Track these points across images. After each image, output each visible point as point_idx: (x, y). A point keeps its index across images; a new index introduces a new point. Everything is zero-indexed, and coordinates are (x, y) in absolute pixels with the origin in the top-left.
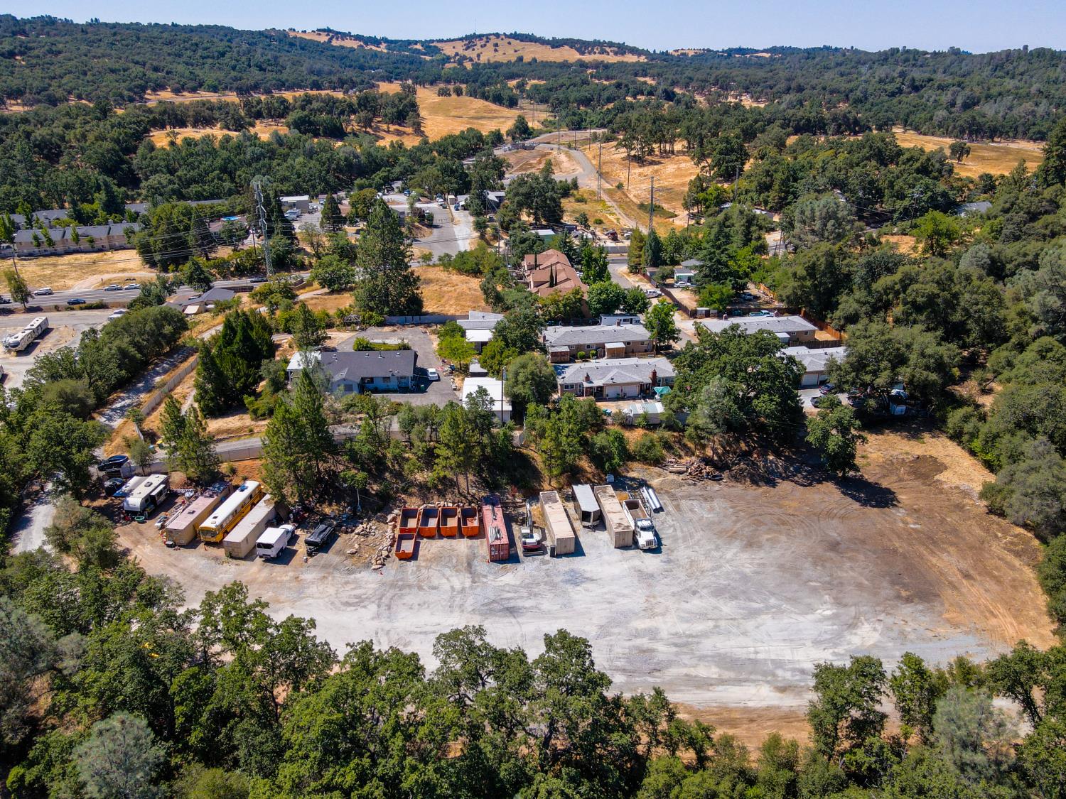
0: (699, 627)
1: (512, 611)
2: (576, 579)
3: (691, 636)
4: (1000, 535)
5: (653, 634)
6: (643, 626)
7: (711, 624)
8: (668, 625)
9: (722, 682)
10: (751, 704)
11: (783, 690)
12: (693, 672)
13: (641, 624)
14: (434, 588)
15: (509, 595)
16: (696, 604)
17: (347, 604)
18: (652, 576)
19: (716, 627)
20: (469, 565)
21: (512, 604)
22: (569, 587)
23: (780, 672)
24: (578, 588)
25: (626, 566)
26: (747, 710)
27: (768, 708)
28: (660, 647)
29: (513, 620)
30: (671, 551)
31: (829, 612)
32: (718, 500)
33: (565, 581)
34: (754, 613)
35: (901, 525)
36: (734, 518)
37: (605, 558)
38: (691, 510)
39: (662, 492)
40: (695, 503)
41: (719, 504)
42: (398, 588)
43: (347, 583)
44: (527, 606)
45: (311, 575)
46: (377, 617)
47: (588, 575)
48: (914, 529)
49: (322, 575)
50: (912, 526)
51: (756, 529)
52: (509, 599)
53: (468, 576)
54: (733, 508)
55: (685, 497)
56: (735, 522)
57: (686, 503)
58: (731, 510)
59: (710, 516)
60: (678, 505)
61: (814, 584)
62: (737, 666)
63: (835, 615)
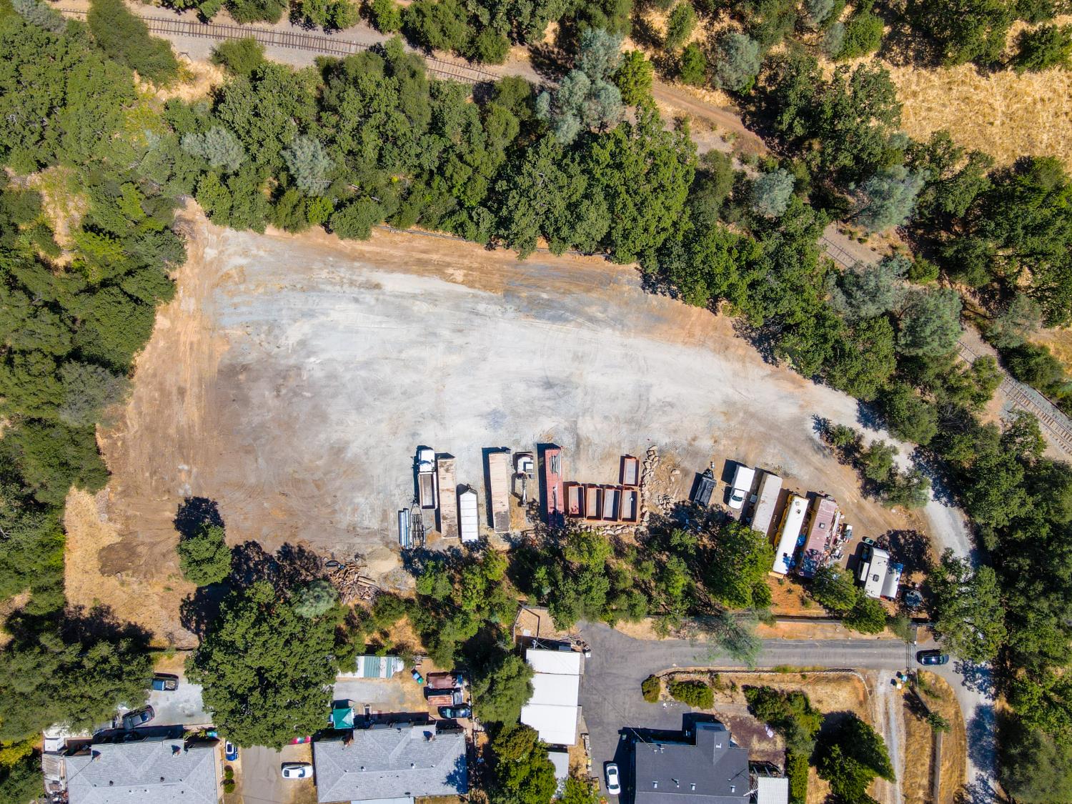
0: (413, 352)
1: (548, 385)
2: (495, 419)
3: (422, 343)
4: (119, 444)
5: (451, 348)
6: (454, 357)
7: (403, 355)
8: (435, 356)
9: (414, 297)
10: (401, 276)
11: (377, 286)
12: (432, 309)
13: (455, 359)
14: (606, 417)
15: (548, 403)
16: (406, 379)
17: (671, 405)
18: (433, 417)
19: (400, 352)
20: (578, 446)
21: (549, 393)
22: (501, 409)
23: (373, 302)
24: (494, 406)
25: (451, 431)
26: (406, 271)
27: (393, 271)
28: (446, 333)
29: (549, 374)
30: (408, 449)
31: (312, 359)
32: (343, 525)
33: (503, 416)
34: (367, 364)
35: (195, 470)
36: (338, 494)
37: (465, 444)
38: (373, 511)
39: (392, 546)
40: (366, 523)
41: (345, 520)
42: (635, 422)
43: (675, 431)
44: (536, 389)
45: (705, 443)
46: (649, 387)
47: (484, 422)
48: (187, 463)
49: (696, 443)
50: (186, 467)
51: (325, 474)
52: (549, 399)
53: (580, 432)
54: (334, 512)
55: (372, 533)
56: (340, 488)
57: (375, 524)
58: (337, 507)
59: (360, 499)
60: (382, 521)
61: (308, 394)
62: (399, 310)
63: (309, 357)
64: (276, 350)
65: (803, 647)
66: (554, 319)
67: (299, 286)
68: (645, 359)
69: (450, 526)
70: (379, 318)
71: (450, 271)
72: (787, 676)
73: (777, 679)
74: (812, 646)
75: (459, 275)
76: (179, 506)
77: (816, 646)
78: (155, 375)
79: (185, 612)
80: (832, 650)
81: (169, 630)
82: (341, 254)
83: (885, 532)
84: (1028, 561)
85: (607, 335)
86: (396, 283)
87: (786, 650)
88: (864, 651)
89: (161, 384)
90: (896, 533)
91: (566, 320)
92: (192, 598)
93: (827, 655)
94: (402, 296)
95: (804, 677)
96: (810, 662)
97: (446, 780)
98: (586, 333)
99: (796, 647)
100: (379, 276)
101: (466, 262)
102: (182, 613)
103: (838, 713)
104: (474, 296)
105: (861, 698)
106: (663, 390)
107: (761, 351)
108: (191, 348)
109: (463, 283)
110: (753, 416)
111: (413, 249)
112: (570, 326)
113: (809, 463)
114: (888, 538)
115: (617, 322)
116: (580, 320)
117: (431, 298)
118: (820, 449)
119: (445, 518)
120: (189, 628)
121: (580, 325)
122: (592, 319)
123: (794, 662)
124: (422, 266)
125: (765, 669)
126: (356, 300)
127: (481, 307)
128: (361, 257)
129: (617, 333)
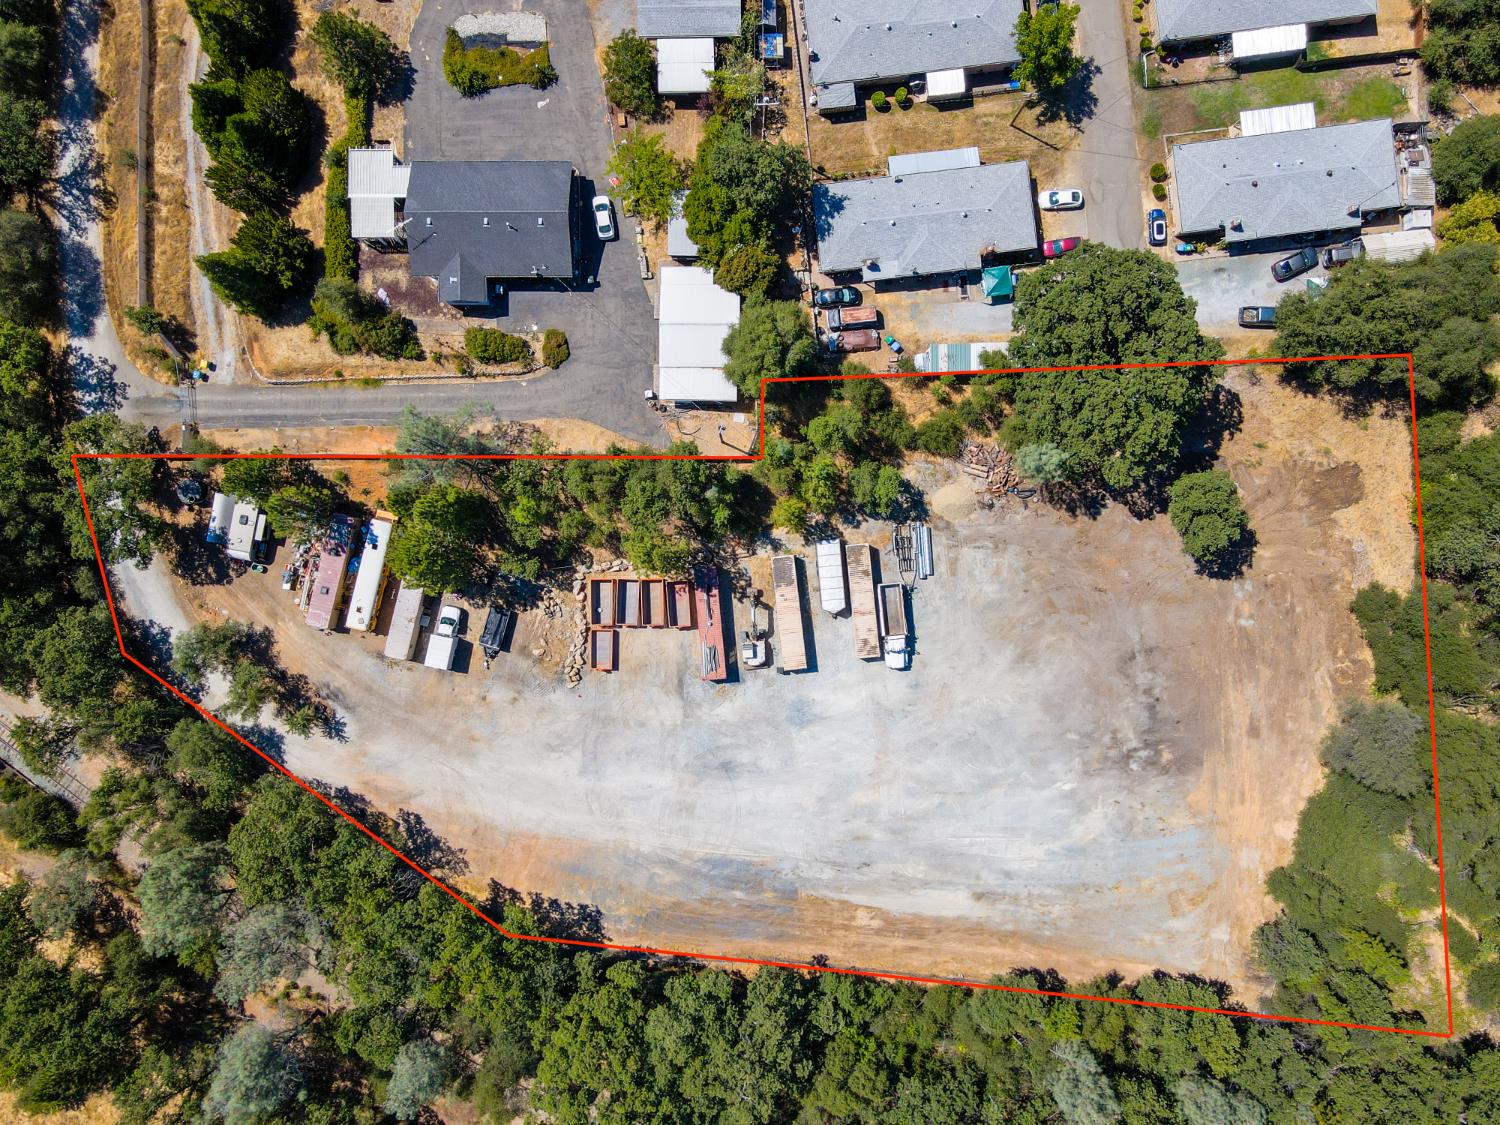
0: (923, 804)
1: (728, 768)
2: (802, 715)
3: (910, 818)
4: (1341, 652)
5: (870, 812)
6: (864, 800)
7: (937, 799)
8: (891, 800)
9: (925, 884)
10: (944, 913)
11: (979, 897)
12: (899, 868)
13: (861, 797)
14: (642, 725)
15: (726, 741)
16: (932, 764)
17: (550, 748)
18: (890, 713)
19: (941, 804)
20: (681, 683)
21: (726, 756)
22: (793, 730)
23: (984, 874)
24: (804, 732)
25: (864, 694)
26: (937, 920)
27: (958, 918)
28: (877, 834)
29: (728, 784)
30: (924, 665)
31: (1068, 787)
32: (1013, 549)
33: (790, 720)
34: (988, 784)
35: (1230, 618)
36: (1021, 595)
37: (843, 676)
38: (970, 574)
39: (941, 524)
40: (980, 555)
41: (1010, 559)
42: (601, 722)
43: (542, 710)
44: (745, 761)
45: (499, 694)
46: (583, 772)
47: (817, 710)
48: (1242, 629)
49: (511, 694)
50: (1243, 622)
51: (1041, 623)
52: (725, 748)
53: (680, 703)
54: (1026, 569)
55: (970, 540)
56: (1020, 603)
57: (967, 553)
58: (1023, 575)
59: (991, 590)
60: (956, 559)
61: (1072, 736)
62: (945, 864)
63: (1073, 791)
64: (1120, 799)
65: (344, 416)
66: (724, 862)
67: (1091, 892)
68: (592, 813)
69: (858, 562)
70: (974, 850)
71: (876, 923)
72: (362, 374)
73: (377, 370)
74: (330, 417)
75: (862, 919)
76: (1250, 566)
77: (324, 416)
78: (1294, 754)
79: (1235, 414)
80: (301, 411)
81: (1256, 390)
82: (1033, 940)
83: (236, 581)
84: (28, 562)
85: (648, 844)
86: (952, 903)
87: (367, 410)
88: (257, 412)
89: (1284, 741)
90: (219, 581)
91: (706, 861)
92: (1226, 434)
93: (308, 404)
94: (942, 884)
95: (339, 374)
96: (332, 394)
97: (845, 203)
98: (677, 843)
99: (352, 416)
100: (978, 912)
101: (853, 938)
102: (1240, 413)
103: (288, 325)
104: (839, 889)
105: (256, 345)
106: (562, 769)
107: (426, 831)
108: (1243, 794)
109: (857, 907)
110: (434, 738)
111: (930, 952)
112: (701, 852)
113: (350, 674)
114: (232, 573)
115: (633, 861)
116: (686, 862)
117: (901, 883)
118: (335, 695)
119: (865, 573)
120: (1229, 392)
121: (686, 855)
122: (670, 864)
123: (356, 394)
124: (915, 929)
125: (395, 383)
126: (1008, 875)
127: (828, 874)
128: (1005, 938)
129: (632, 846)
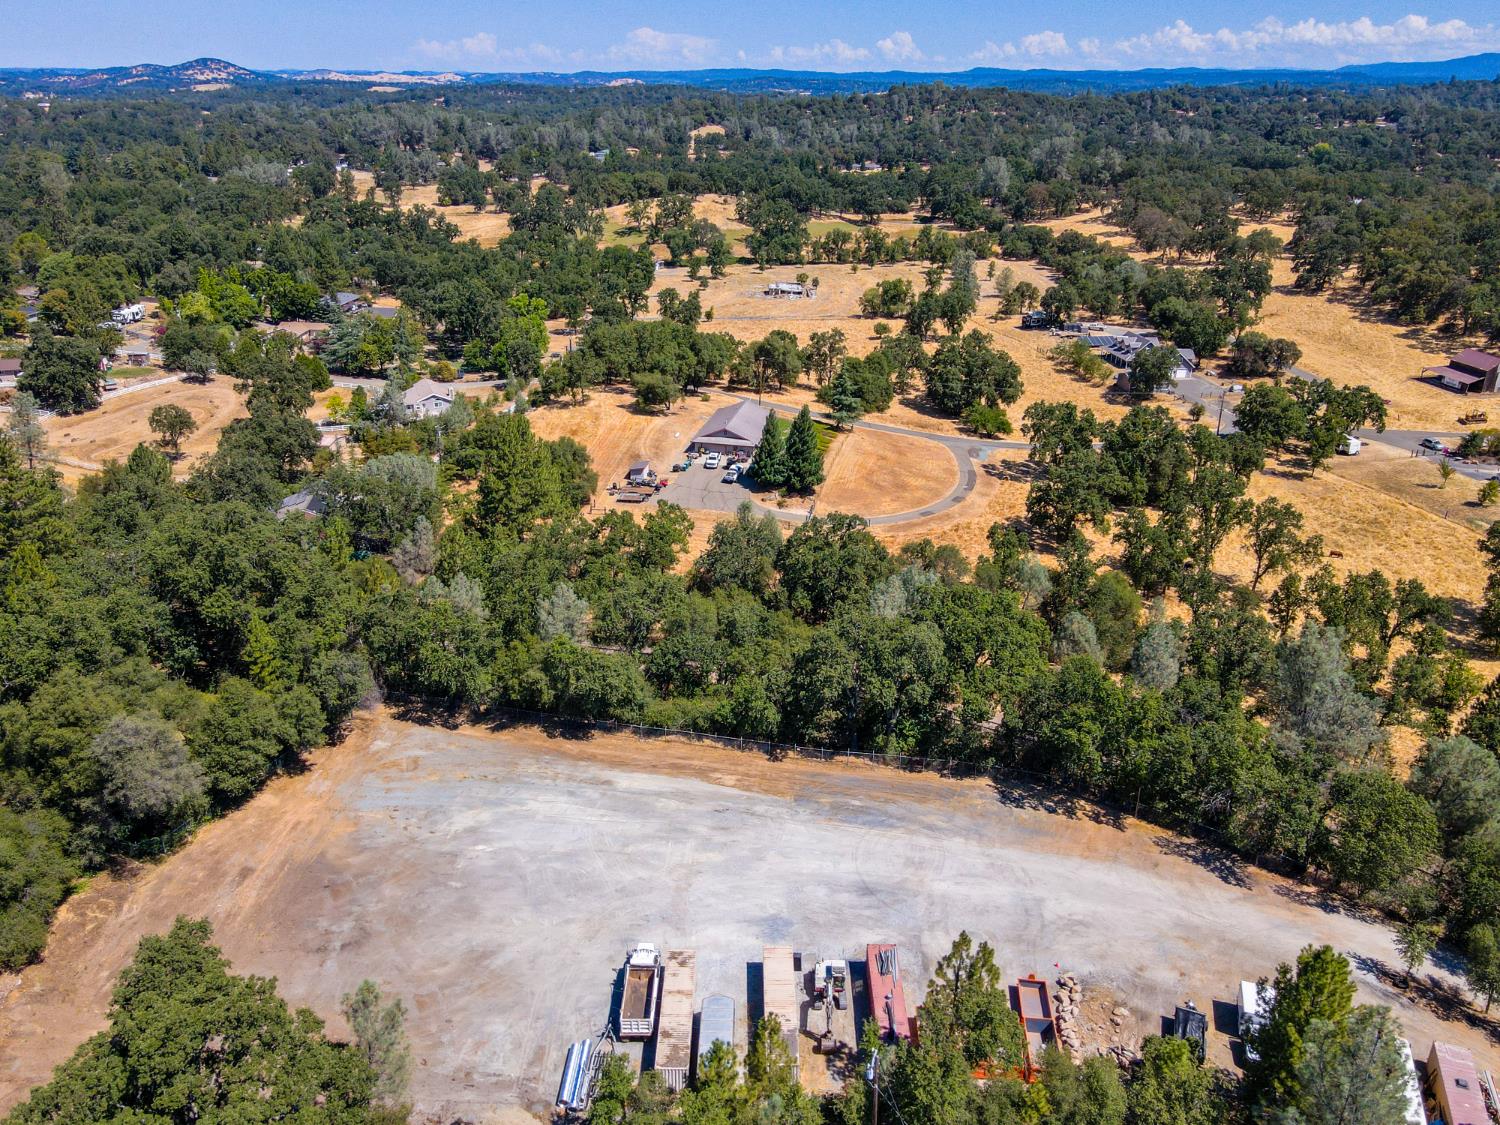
0: (646, 847)
1: (866, 890)
2: (774, 927)
3: (662, 838)
4: (89, 927)
5: (706, 844)
6: (711, 855)
7: (630, 849)
8: (683, 852)
9: (659, 794)
10: (646, 776)
11: (608, 782)
12: (682, 806)
13: (715, 857)
15: (867, 913)
16: (627, 876)
17: (1084, 924)
18: (665, 920)
19: (626, 845)
20: (925, 968)
21: (866, 900)
22: (785, 914)
23: (596, 795)
24: (772, 912)
25: (693, 938)
26: (654, 773)
27: (632, 772)
28: (702, 830)
29: (866, 879)
30: (611, 959)
31: (480, 847)
32: (447, 1069)
33: (788, 923)
34: (569, 856)
36: (456, 1018)
37: (717, 956)
38: (518, 1045)
39: (539, 1108)
40: (496, 1066)
41: (455, 1059)
43: (1102, 957)
44: (846, 895)
45: (1164, 976)
46: (1040, 901)
47: (755, 929)
49: (1147, 974)
51: (442, 988)
52: (869, 907)
53: (925, 950)
54: (438, 1045)
55: (502, 1084)
56: (463, 1009)
57: (513, 1070)
58: (445, 1038)
59: (497, 1026)
60: (531, 1064)
61: (456, 885)
62: (636, 805)
63: (476, 843)
64: (428, 835)
66: (872, 824)
67: (492, 777)
68: (1023, 870)
69: (675, 1048)
70: (602, 812)
71: (716, 775)
75: (730, 780)
78: (216, 852)
82: (564, 755)
85: (956, 844)
86: (635, 781)
89: (218, 862)
91: (891, 826)
94: (642, 793)
98: (923, 841)
100: (608, 774)
101: (740, 769)
104: (749, 798)
106: (1066, 906)
107: (1213, 870)
108: (294, 828)
109: (733, 786)
110: (1237, 945)
111: (667, 755)
112: (894, 832)
115: (974, 833)
116: (913, 827)
117: (685, 797)
119: (667, 1035)
121: (912, 832)
122: (931, 827)
124: (677, 769)
126: (571, 794)
127: (760, 809)
128: (592, 758)
129: (974, 843)
